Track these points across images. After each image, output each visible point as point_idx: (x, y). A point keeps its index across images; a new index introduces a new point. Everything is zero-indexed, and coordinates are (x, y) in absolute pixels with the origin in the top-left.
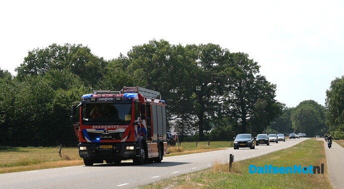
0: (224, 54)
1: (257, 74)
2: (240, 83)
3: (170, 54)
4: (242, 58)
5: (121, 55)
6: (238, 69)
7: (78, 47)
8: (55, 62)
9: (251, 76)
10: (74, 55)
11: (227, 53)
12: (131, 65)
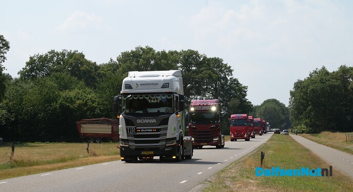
0: (202, 59)
1: (230, 77)
2: (216, 84)
3: (154, 59)
4: (217, 62)
5: (111, 60)
6: (214, 72)
7: (74, 53)
8: (53, 66)
9: (225, 78)
10: (71, 60)
11: (205, 58)
12: (121, 69)
